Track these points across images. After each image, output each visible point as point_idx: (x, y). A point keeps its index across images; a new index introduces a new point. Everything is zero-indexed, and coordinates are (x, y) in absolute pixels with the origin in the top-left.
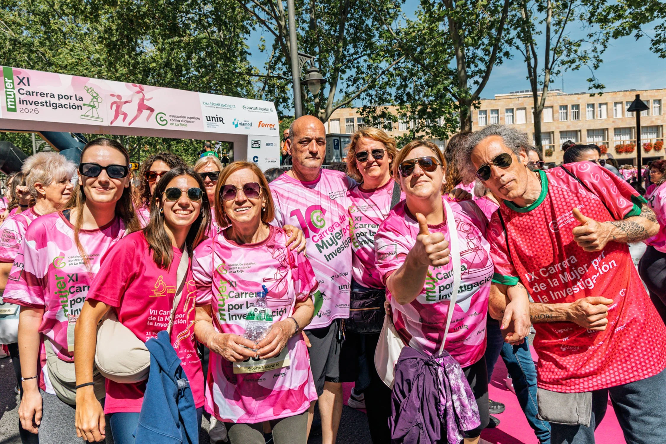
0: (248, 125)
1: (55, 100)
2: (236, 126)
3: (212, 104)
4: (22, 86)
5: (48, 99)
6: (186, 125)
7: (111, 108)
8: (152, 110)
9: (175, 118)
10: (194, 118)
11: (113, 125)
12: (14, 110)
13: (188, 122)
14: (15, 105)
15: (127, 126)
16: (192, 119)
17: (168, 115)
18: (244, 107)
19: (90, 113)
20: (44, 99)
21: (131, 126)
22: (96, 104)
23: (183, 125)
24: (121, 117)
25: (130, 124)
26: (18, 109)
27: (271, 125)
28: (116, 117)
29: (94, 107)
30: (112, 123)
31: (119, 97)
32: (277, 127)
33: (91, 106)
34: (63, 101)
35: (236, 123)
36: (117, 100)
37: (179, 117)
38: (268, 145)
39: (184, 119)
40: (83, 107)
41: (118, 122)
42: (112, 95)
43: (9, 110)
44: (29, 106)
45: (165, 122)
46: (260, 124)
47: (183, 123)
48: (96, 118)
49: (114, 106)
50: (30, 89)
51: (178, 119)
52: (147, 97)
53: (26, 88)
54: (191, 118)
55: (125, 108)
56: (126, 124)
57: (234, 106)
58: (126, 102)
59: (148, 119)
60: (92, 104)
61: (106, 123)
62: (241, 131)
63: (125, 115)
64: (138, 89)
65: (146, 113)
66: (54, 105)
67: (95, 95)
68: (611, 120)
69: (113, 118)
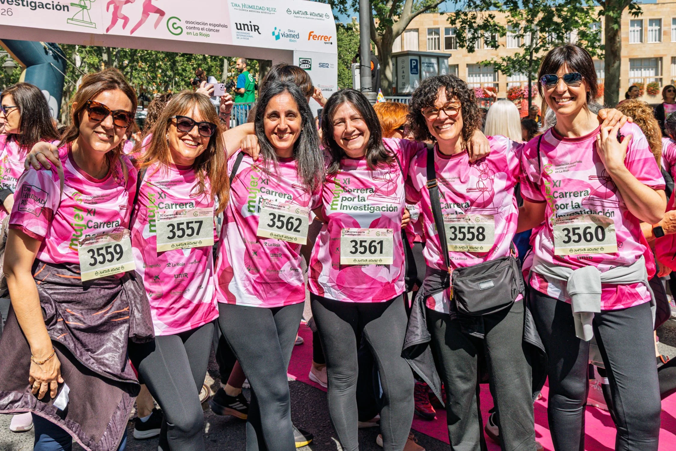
0: (294, 36)
2: (278, 38)
3: (244, 6)
6: (208, 36)
7: (108, 10)
8: (162, 13)
9: (193, 25)
10: (219, 25)
11: (109, 33)
13: (210, 30)
15: (128, 34)
16: (216, 27)
17: (183, 21)
18: (288, 11)
19: (79, 17)
21: (135, 34)
22: (88, 3)
23: (203, 35)
24: (120, 22)
25: (132, 32)
27: (325, 37)
28: (114, 22)
29: (84, 7)
30: (108, 30)
32: (334, 40)
33: (81, 6)
35: (276, 34)
37: (199, 24)
38: (322, 65)
39: (206, 27)
40: (70, 7)
41: (118, 30)
45: (179, 30)
46: (310, 35)
47: (204, 32)
48: (87, 22)
49: (112, 7)
51: (196, 26)
54: (215, 25)
55: (125, 10)
56: (126, 32)
57: (274, 10)
58: (127, 2)
59: (156, 26)
60: (83, 4)
61: (101, 31)
62: (283, 44)
63: (126, 20)
65: (154, 16)
66: (33, 4)
69: (109, 23)
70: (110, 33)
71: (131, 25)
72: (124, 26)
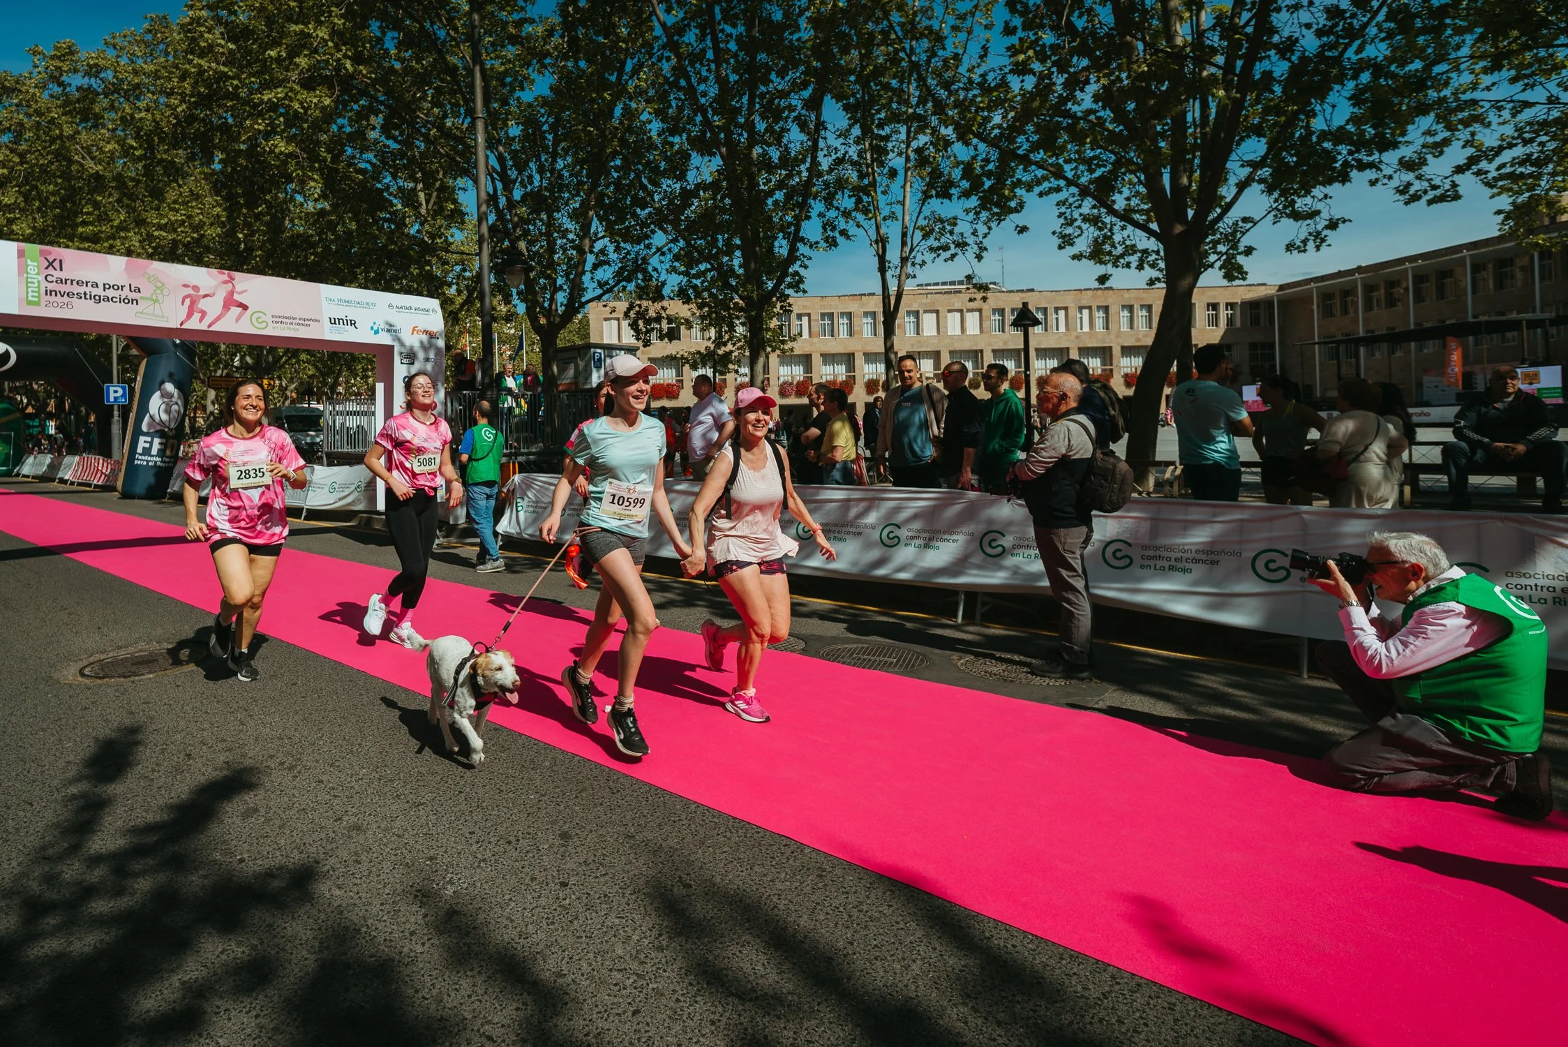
0: (395, 331)
1: (99, 291)
2: (376, 332)
3: (340, 300)
4: (51, 271)
5: (88, 289)
6: (296, 330)
7: (183, 303)
8: (245, 307)
9: (279, 320)
10: (309, 320)
12: (37, 304)
13: (299, 325)
14: (39, 297)
15: (206, 328)
16: (306, 322)
17: (269, 316)
18: (390, 306)
19: (150, 310)
20: (81, 290)
21: (212, 329)
22: (160, 297)
23: (291, 330)
24: (197, 316)
25: (210, 326)
26: (43, 303)
27: (431, 332)
28: (190, 315)
29: (156, 301)
30: (182, 324)
31: (196, 288)
32: (441, 335)
33: (152, 300)
34: (110, 293)
35: (375, 329)
36: (192, 292)
37: (287, 318)
38: (427, 360)
39: (294, 322)
40: (140, 301)
41: (194, 324)
42: (186, 286)
43: (29, 303)
44: (59, 298)
45: (264, 325)
46: (414, 330)
47: (293, 327)
48: (159, 317)
49: (188, 301)
50: (63, 275)
51: (284, 321)
52: (238, 288)
53: (57, 274)
54: (305, 320)
55: (203, 304)
57: (375, 304)
58: (206, 296)
59: (238, 320)
60: (154, 297)
62: (383, 339)
63: (204, 314)
64: (226, 277)
65: (236, 311)
66: (98, 298)
67: (159, 285)
68: (1074, 334)
69: (184, 316)
70: (184, 327)
71: (207, 320)
72: (201, 320)
